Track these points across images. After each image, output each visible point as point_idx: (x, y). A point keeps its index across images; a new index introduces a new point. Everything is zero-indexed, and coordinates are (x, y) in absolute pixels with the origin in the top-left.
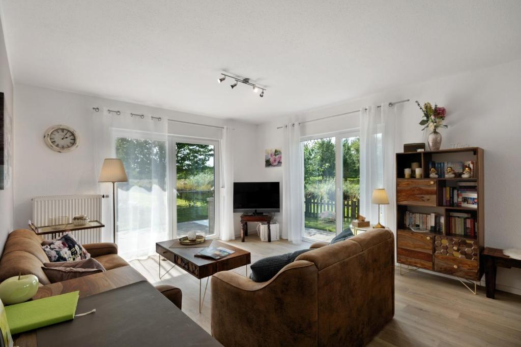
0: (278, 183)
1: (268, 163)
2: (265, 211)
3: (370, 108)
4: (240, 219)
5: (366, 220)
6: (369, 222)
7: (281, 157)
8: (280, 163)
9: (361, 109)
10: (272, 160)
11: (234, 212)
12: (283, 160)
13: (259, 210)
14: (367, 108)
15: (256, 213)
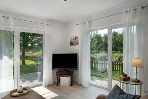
0: (77, 54)
1: (72, 44)
2: (70, 69)
3: (130, 10)
4: (56, 74)
5: (128, 76)
6: (129, 78)
7: (78, 41)
8: (78, 43)
9: (124, 11)
10: (73, 42)
11: (53, 70)
12: (79, 42)
13: (66, 69)
14: (128, 10)
15: (65, 70)
